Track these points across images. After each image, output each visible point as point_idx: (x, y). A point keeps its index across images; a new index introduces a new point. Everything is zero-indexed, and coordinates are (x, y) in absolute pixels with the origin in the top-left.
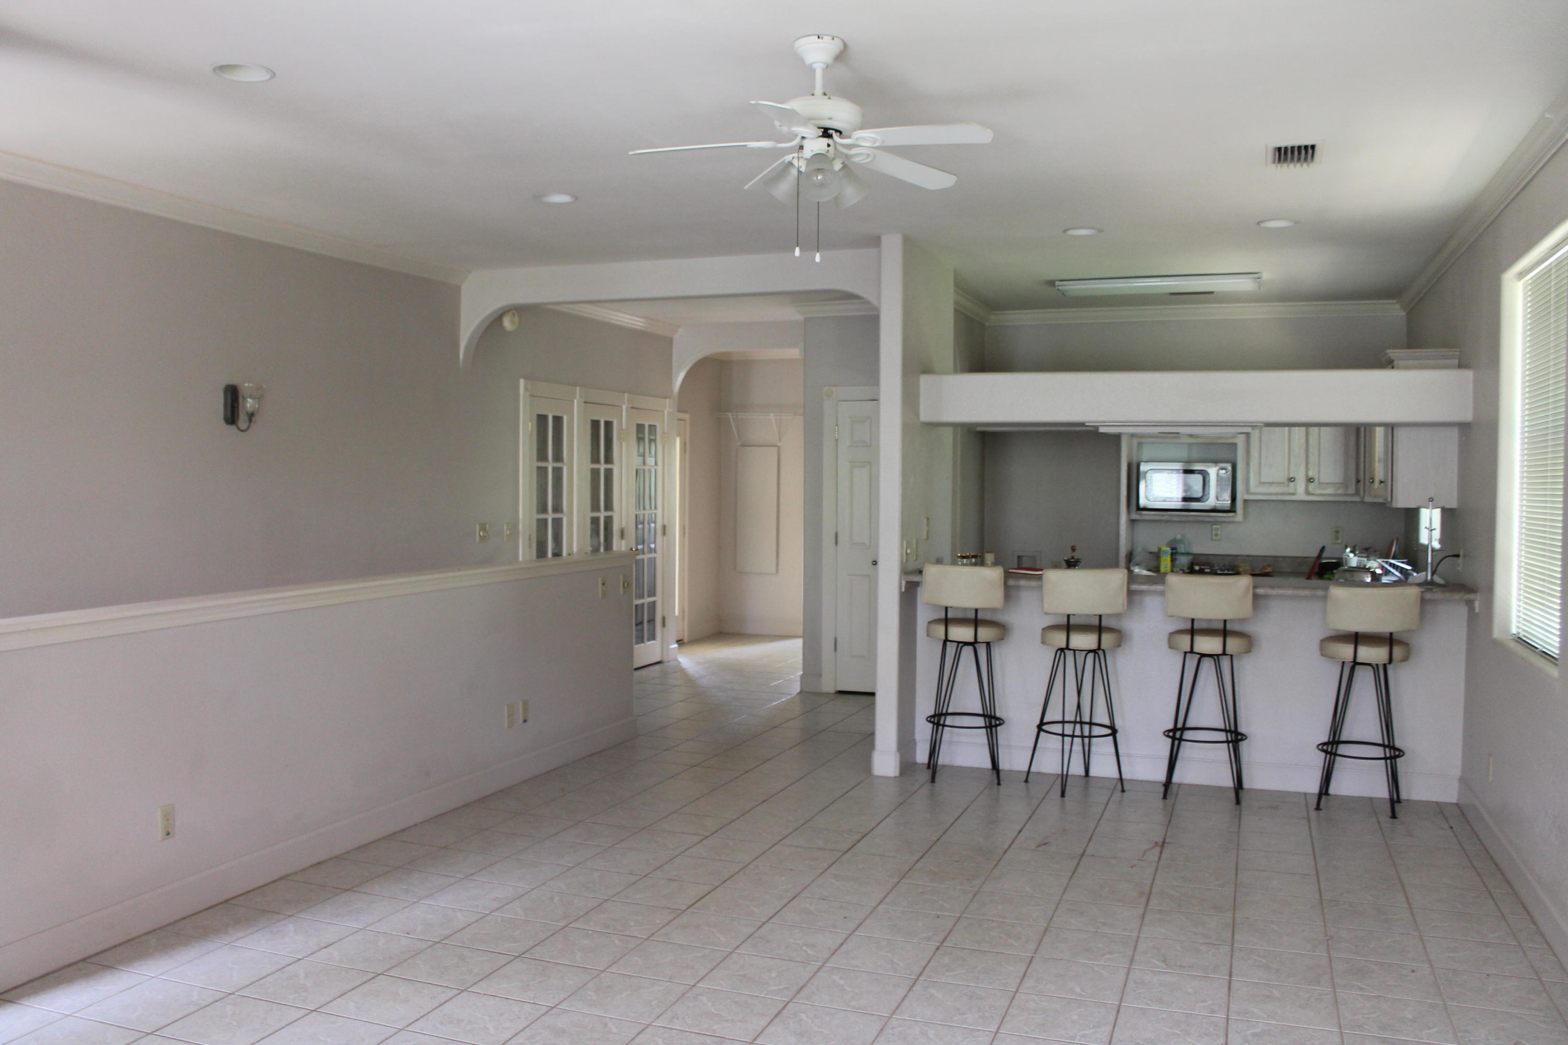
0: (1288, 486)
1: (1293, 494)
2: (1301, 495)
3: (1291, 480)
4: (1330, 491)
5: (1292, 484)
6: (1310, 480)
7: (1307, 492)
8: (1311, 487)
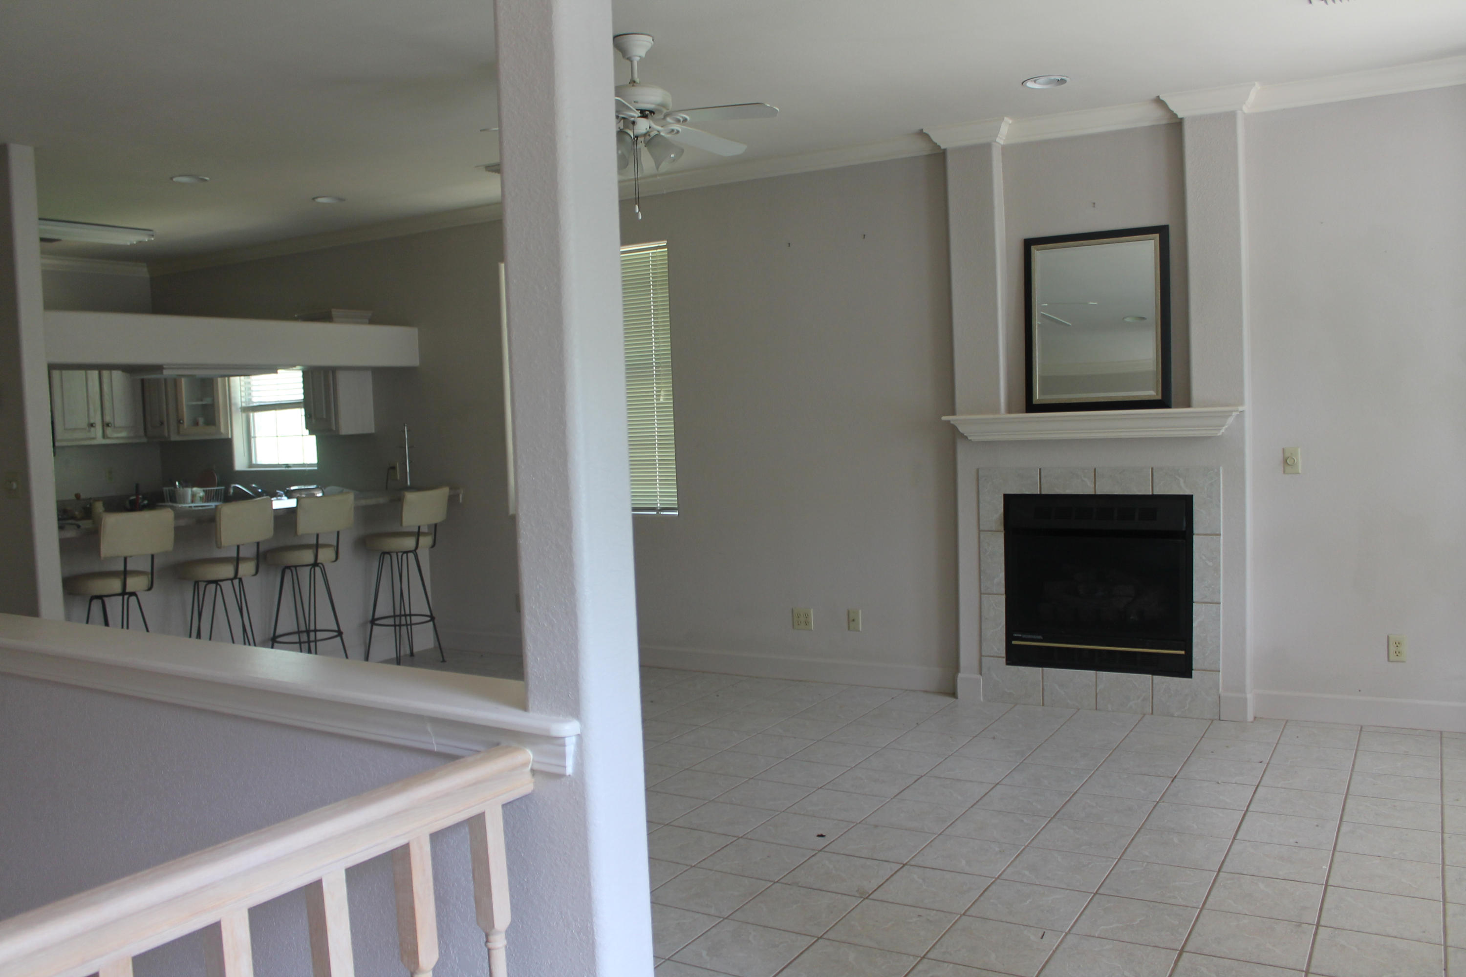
0: (89, 431)
1: (94, 439)
2: (100, 441)
3: (92, 425)
4: (124, 434)
5: (92, 429)
6: (106, 425)
7: (104, 436)
8: (109, 431)
